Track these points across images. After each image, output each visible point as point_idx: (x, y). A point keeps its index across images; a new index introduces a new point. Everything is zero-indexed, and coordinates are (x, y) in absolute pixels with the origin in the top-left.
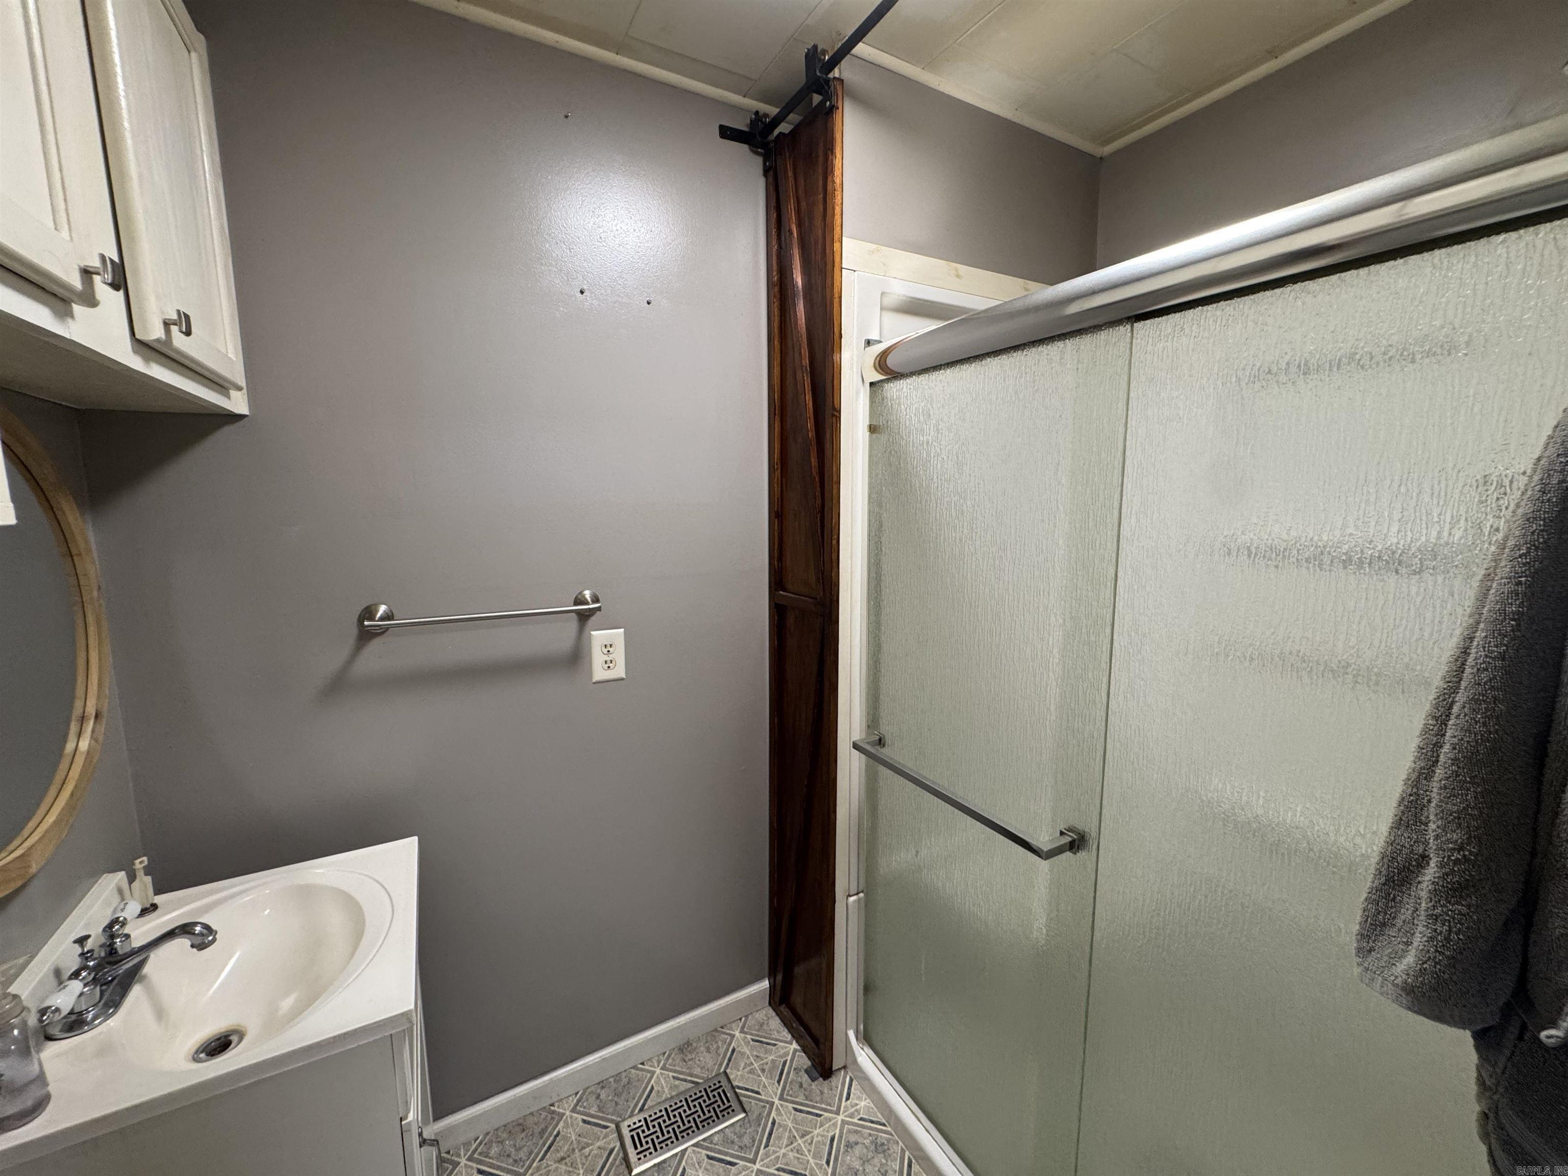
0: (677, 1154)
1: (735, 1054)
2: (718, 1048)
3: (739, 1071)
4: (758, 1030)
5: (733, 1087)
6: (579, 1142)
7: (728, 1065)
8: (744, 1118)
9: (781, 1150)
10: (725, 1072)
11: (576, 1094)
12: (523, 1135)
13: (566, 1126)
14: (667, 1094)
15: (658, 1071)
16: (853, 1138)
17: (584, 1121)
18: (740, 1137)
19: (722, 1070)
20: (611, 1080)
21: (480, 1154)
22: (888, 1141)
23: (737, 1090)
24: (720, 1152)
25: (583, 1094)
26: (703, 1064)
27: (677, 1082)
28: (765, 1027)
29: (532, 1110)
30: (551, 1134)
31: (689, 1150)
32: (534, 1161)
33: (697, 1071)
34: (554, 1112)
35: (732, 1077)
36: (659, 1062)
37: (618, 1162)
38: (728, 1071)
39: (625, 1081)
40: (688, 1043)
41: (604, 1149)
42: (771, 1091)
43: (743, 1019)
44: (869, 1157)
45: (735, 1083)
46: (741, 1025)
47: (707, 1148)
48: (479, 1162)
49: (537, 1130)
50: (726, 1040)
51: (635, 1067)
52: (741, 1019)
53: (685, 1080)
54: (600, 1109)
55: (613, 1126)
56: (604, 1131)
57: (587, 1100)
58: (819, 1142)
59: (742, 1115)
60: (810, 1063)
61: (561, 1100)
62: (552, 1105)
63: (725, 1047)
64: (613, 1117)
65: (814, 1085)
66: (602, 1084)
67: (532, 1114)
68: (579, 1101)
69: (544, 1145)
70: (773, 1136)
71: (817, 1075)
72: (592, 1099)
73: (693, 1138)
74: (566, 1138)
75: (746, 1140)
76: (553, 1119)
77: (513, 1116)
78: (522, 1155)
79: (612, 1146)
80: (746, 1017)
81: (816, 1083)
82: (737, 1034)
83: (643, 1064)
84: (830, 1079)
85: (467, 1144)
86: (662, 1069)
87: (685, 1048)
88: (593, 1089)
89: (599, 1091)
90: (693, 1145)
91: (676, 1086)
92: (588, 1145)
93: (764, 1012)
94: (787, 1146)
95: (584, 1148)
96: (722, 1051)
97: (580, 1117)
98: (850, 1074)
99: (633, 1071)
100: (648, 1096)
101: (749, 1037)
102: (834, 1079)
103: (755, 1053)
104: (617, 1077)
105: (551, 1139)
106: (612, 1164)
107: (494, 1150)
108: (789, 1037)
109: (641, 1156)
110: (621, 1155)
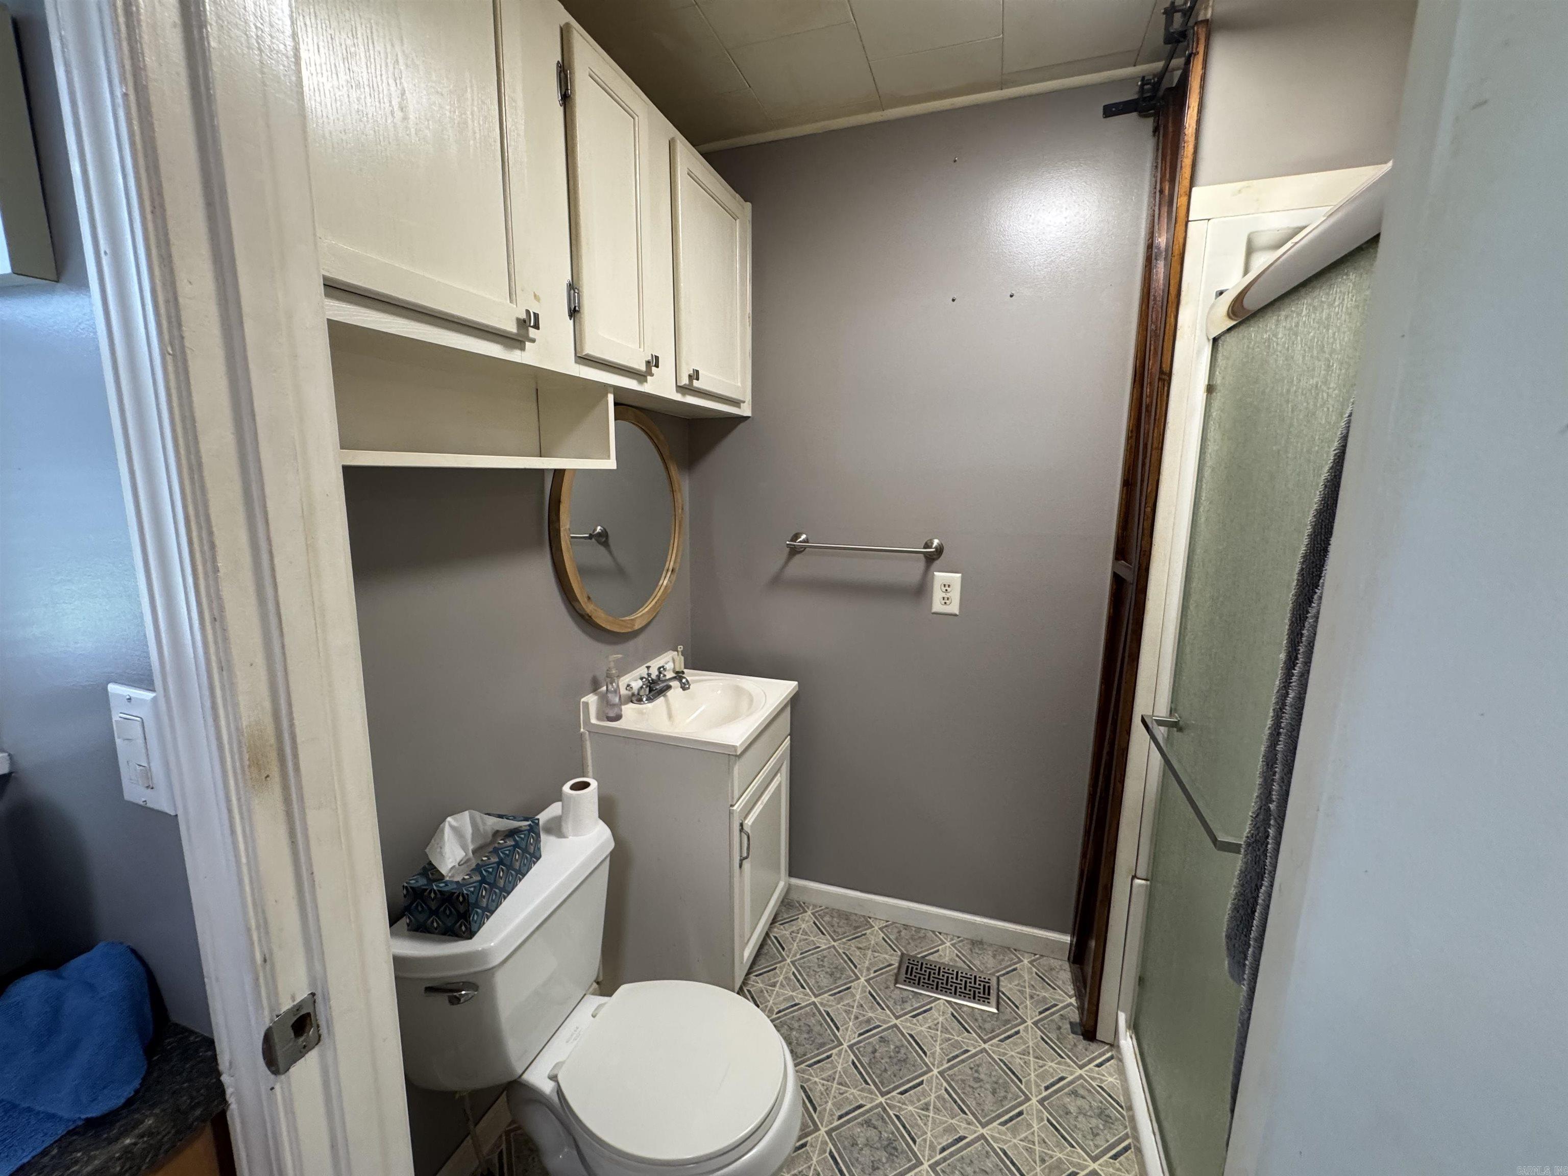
0: (932, 997)
1: (1015, 972)
2: (1003, 960)
3: (1010, 984)
4: (1046, 971)
5: (998, 990)
6: (874, 947)
7: (1004, 975)
8: (994, 1013)
9: (1012, 1052)
10: (998, 978)
11: (887, 921)
12: (845, 922)
13: (872, 934)
14: (946, 960)
15: (948, 944)
16: (1081, 1092)
17: (884, 939)
18: (984, 1021)
19: (998, 974)
20: (914, 929)
21: (819, 915)
22: (1117, 1119)
23: (1000, 994)
24: (963, 1018)
25: (891, 924)
26: (984, 961)
27: (957, 959)
28: (1054, 973)
29: (856, 912)
30: (861, 931)
31: (941, 1001)
32: (844, 938)
33: (977, 962)
34: (869, 922)
35: (1001, 983)
36: (952, 940)
37: (891, 973)
38: (1001, 978)
39: (921, 935)
40: (981, 943)
41: (887, 961)
42: (1030, 1014)
43: (1037, 956)
44: (1089, 1114)
45: (1002, 989)
46: (1033, 958)
47: (954, 1009)
48: (816, 918)
49: (855, 924)
50: (1013, 959)
51: (933, 932)
52: (1035, 955)
53: (964, 962)
54: (897, 939)
55: (899, 953)
56: (893, 952)
57: (892, 929)
58: (1048, 1071)
59: (995, 1011)
60: (1078, 1020)
61: (876, 919)
62: (870, 918)
63: (1009, 963)
64: (903, 949)
65: (1071, 1036)
66: (906, 927)
67: (856, 914)
68: (886, 926)
69: (854, 934)
70: (1010, 1040)
71: (1080, 1032)
72: (896, 930)
73: (948, 996)
74: (868, 940)
75: (988, 1026)
76: (866, 925)
77: (844, 908)
78: (839, 930)
79: (893, 962)
80: (1042, 956)
81: (1075, 1036)
82: (1026, 961)
83: (940, 933)
84: (1091, 1043)
85: (815, 906)
86: (952, 945)
87: (976, 944)
88: (899, 925)
89: (902, 929)
90: (946, 1000)
91: (955, 961)
92: (878, 952)
93: (1060, 963)
94: (1018, 1053)
95: (875, 951)
96: (1004, 964)
97: (882, 935)
98: (1114, 1053)
99: (931, 933)
100: (932, 953)
101: (1034, 970)
102: (1093, 1046)
103: (1032, 983)
104: (918, 929)
105: (859, 934)
106: (887, 972)
107: (827, 918)
108: (1072, 992)
109: (908, 980)
110: (896, 971)
